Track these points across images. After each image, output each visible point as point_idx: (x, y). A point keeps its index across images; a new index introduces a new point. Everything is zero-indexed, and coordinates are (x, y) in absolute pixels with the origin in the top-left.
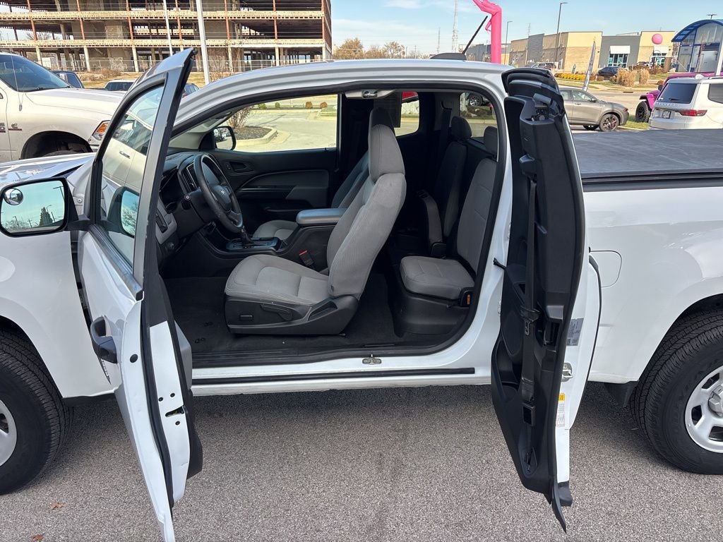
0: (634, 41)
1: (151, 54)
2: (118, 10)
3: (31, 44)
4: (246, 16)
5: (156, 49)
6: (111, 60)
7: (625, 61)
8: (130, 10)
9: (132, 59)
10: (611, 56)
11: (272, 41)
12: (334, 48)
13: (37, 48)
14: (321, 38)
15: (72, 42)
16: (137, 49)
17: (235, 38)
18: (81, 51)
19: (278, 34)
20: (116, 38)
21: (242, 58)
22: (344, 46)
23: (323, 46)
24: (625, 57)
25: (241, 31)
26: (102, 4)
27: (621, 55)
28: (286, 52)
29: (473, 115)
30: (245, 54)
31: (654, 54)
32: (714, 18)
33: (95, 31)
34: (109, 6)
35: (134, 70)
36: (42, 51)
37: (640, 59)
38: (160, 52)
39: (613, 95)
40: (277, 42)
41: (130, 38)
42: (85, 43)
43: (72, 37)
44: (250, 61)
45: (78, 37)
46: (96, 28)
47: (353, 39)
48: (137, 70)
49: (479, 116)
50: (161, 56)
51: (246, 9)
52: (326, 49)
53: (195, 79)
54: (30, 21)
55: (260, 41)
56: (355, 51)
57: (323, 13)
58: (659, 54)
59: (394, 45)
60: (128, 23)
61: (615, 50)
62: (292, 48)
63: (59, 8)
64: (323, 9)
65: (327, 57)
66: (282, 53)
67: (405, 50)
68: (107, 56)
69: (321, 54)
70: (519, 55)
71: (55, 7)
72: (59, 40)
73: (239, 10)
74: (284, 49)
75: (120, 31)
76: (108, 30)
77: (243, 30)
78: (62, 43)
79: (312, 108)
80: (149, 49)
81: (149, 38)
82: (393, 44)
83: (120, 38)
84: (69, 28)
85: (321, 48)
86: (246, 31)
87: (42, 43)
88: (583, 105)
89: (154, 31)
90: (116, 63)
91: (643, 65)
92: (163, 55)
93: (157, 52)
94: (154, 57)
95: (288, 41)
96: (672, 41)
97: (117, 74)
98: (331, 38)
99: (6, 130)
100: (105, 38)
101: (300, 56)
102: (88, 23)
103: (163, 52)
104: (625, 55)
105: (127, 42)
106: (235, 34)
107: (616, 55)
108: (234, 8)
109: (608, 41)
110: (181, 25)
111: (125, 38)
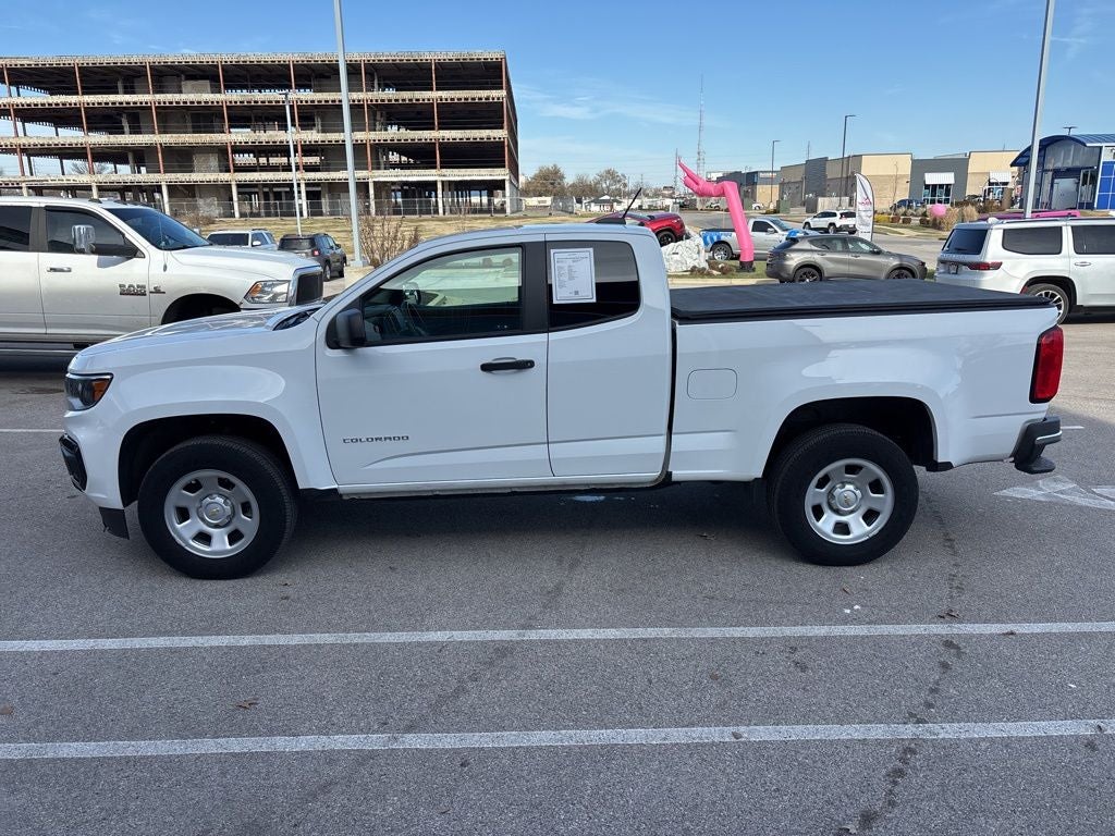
0: (959, 166)
1: (257, 193)
2: (213, 132)
3: (84, 179)
4: (396, 137)
5: (265, 185)
6: (201, 202)
7: (947, 194)
8: (230, 132)
9: (231, 199)
10: (927, 187)
11: (433, 171)
12: (522, 179)
13: (94, 185)
14: (504, 167)
15: (144, 177)
16: (239, 186)
17: (379, 169)
18: (158, 189)
19: (441, 162)
20: (208, 170)
21: (389, 197)
22: (535, 178)
23: (507, 178)
24: (947, 188)
25: (387, 158)
26: (190, 124)
27: (941, 186)
28: (453, 187)
29: (715, 272)
30: (394, 190)
31: (990, 184)
32: (1073, 133)
33: (178, 162)
34: (199, 127)
35: (233, 215)
36: (101, 189)
37: (969, 192)
38: (271, 189)
39: (920, 244)
40: (439, 173)
41: (228, 171)
42: (164, 178)
43: (143, 169)
44: (399, 200)
45: (153, 170)
46: (181, 158)
47: (550, 166)
48: (237, 215)
49: (724, 274)
50: (271, 195)
51: (395, 128)
52: (511, 182)
53: (322, 227)
54: (85, 148)
55: (415, 172)
56: (552, 184)
57: (506, 132)
58: (997, 184)
59: (611, 175)
60: (227, 150)
61: (932, 178)
62: (461, 182)
63: (127, 129)
64: (506, 127)
65: (511, 194)
66: (446, 188)
67: (626, 181)
68: (194, 196)
69: (503, 189)
70: (793, 187)
71: (122, 128)
72: (125, 173)
73: (386, 130)
74: (450, 182)
75: (214, 161)
76: (197, 161)
77: (390, 156)
78: (130, 178)
79: (491, 267)
80: (255, 186)
81: (255, 171)
82: (608, 172)
83: (214, 171)
84: (140, 156)
85: (504, 181)
86: (394, 157)
87: (100, 178)
88: (862, 258)
89: (263, 160)
90: (208, 207)
91: (973, 200)
92: (275, 193)
93: (266, 190)
94: (262, 196)
95: (456, 171)
96: (1012, 165)
97: (210, 221)
98: (517, 166)
99: (147, 293)
100: (191, 172)
101: (472, 192)
102: (169, 151)
103: (275, 190)
104: (947, 185)
105: (225, 177)
106: (379, 163)
107: (934, 186)
108: (378, 127)
109: (920, 167)
110: (303, 151)
111: (221, 171)
